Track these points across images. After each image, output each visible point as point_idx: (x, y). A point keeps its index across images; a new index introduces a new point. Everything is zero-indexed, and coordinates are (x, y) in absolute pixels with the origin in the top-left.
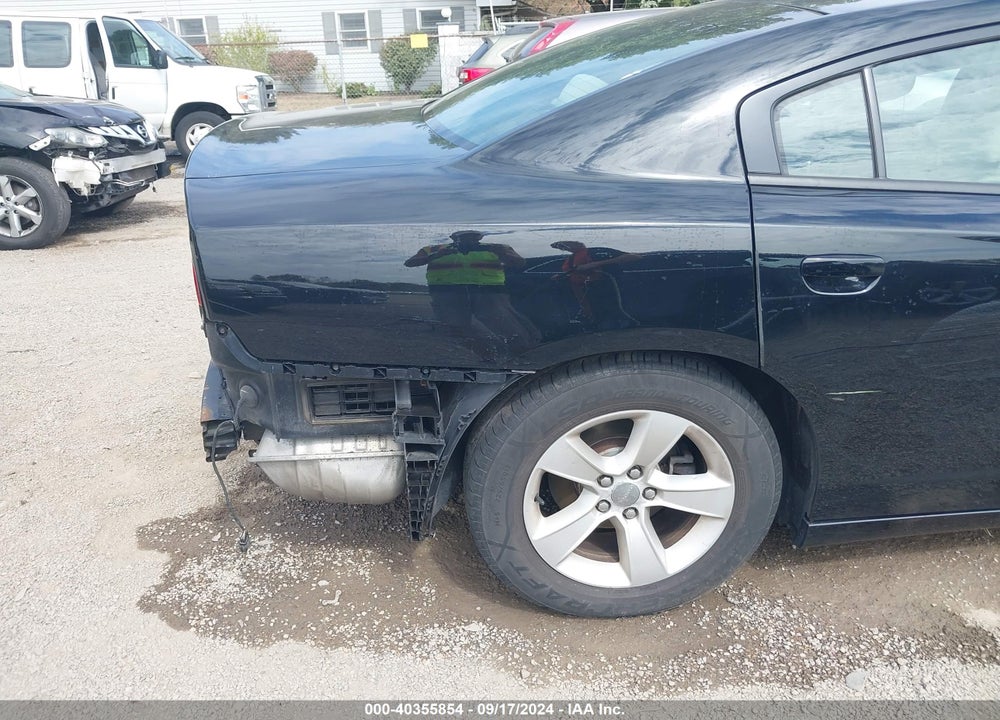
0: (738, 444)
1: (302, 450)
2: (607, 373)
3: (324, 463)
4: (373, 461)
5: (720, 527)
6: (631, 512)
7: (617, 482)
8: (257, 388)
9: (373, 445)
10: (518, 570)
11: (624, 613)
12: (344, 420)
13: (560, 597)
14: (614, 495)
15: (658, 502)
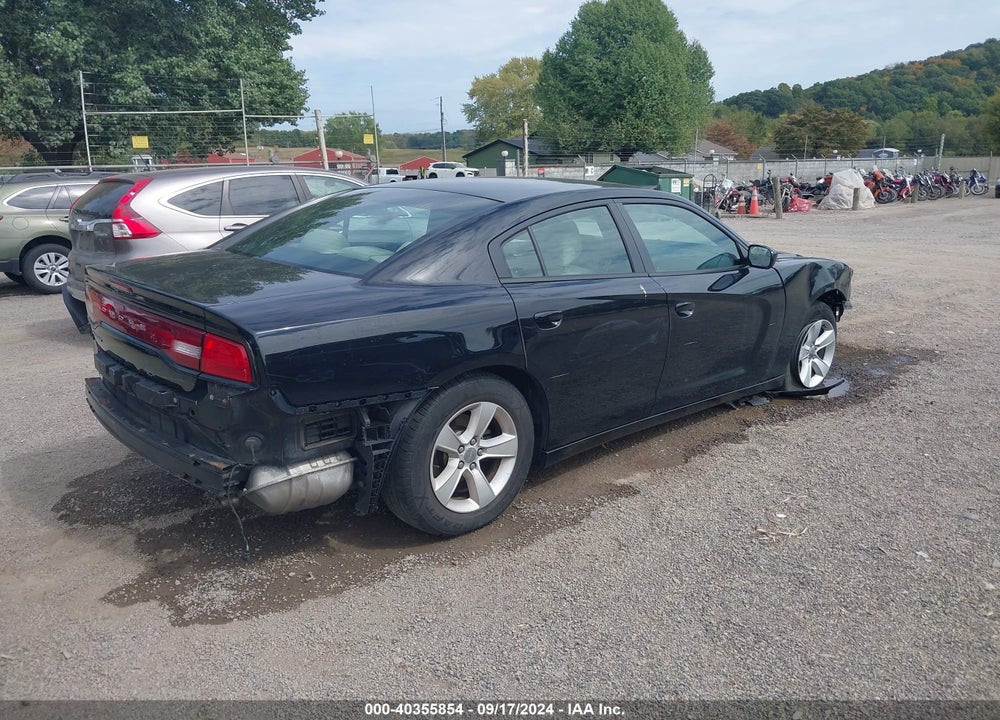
0: (517, 412)
1: (294, 472)
2: (463, 384)
3: (309, 477)
4: (337, 469)
5: (513, 461)
6: (473, 465)
7: (467, 448)
8: (261, 436)
9: (333, 460)
10: (430, 511)
11: (480, 524)
12: (323, 444)
13: (450, 523)
14: (466, 457)
15: (485, 456)
